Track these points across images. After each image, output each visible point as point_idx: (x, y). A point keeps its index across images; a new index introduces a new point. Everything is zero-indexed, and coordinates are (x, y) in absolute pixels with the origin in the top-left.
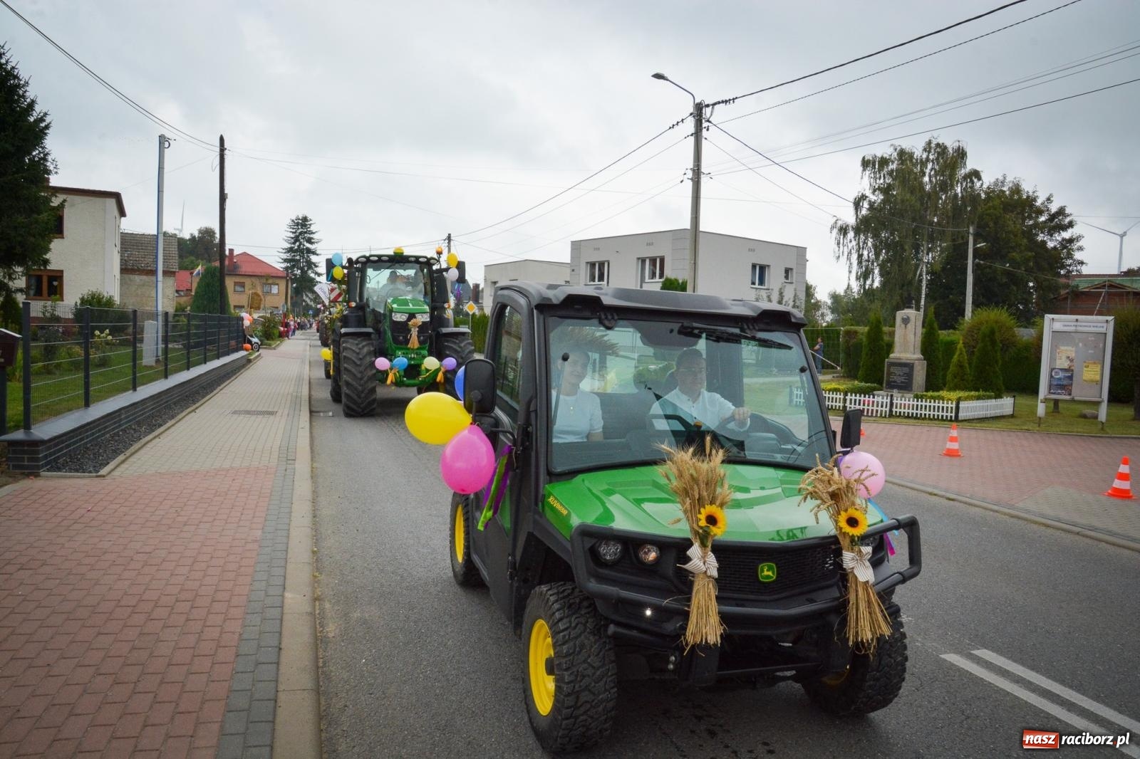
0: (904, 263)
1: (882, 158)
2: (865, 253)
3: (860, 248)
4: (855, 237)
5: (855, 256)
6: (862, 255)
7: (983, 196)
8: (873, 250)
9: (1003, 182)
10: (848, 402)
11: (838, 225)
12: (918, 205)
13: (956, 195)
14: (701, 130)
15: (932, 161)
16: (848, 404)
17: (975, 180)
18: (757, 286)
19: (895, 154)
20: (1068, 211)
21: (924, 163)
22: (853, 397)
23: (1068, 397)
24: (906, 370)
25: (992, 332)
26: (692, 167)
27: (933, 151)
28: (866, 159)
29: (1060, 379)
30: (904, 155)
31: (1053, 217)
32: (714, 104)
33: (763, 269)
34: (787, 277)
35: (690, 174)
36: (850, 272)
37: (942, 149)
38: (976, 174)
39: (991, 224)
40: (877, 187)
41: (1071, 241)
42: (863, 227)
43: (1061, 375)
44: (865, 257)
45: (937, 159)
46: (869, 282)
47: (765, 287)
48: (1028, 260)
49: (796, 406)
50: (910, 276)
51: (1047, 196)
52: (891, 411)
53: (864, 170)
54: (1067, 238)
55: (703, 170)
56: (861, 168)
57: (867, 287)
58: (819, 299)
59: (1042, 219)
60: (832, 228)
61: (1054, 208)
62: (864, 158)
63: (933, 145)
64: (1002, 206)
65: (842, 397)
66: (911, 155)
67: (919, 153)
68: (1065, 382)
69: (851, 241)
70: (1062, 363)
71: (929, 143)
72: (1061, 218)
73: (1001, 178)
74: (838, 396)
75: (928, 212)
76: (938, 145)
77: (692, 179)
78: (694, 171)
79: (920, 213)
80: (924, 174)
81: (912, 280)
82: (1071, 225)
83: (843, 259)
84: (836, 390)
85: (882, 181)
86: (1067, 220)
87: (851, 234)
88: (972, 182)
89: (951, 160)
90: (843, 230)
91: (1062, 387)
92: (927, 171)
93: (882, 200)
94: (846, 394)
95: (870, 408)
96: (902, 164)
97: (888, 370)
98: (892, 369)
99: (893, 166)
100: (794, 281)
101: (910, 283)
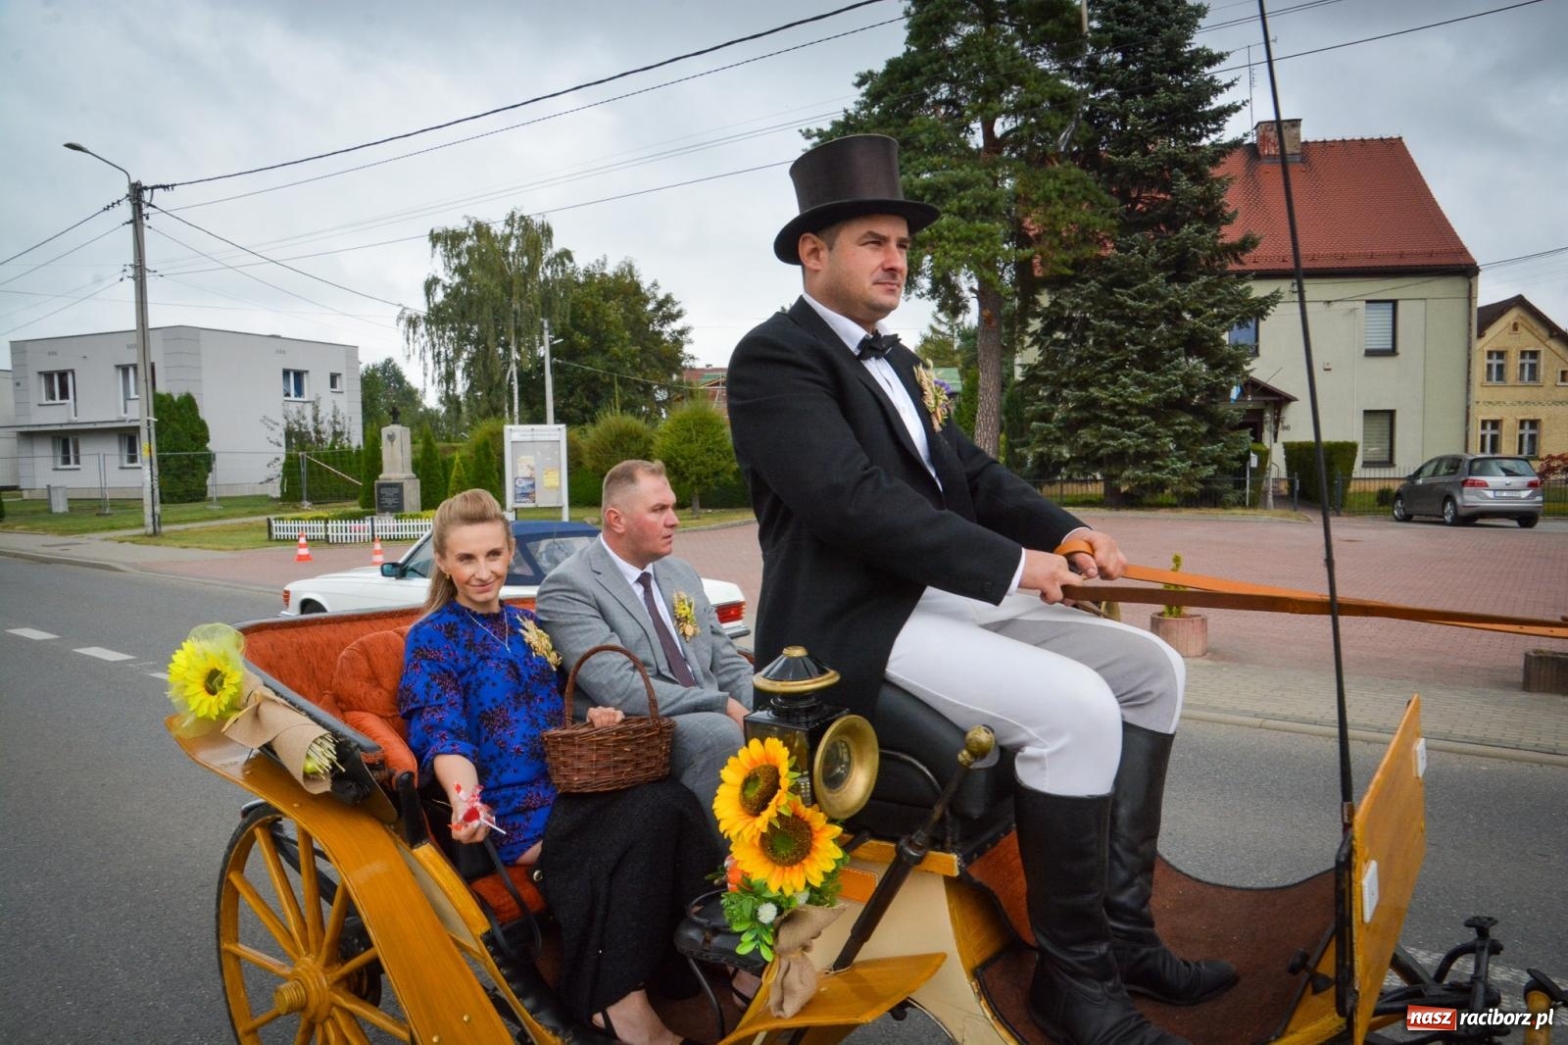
0: (488, 362)
1: (454, 231)
2: (443, 349)
3: (434, 346)
4: (427, 330)
5: (429, 355)
6: (439, 353)
7: (581, 279)
8: (451, 347)
9: (604, 264)
10: (330, 530)
11: (406, 316)
12: (498, 291)
13: (546, 279)
14: (141, 217)
15: (516, 237)
16: (330, 533)
17: (567, 262)
18: (292, 398)
19: (471, 230)
20: (675, 298)
21: (507, 239)
22: (335, 525)
23: (532, 505)
24: (396, 491)
25: (486, 444)
26: (132, 262)
27: (516, 225)
28: (435, 232)
29: (523, 488)
30: (481, 230)
31: (661, 305)
32: (153, 188)
33: (299, 375)
34: (333, 385)
35: (131, 272)
36: (425, 375)
37: (526, 223)
38: (566, 255)
39: (588, 314)
40: (453, 267)
41: (682, 332)
42: (437, 317)
43: (524, 483)
44: (442, 356)
45: (522, 236)
46: (452, 387)
47: (305, 399)
48: (634, 356)
49: (277, 540)
50: (497, 378)
51: (652, 281)
52: (373, 535)
53: (434, 246)
54: (679, 329)
55: (148, 267)
56: (430, 244)
57: (451, 393)
58: (428, 407)
59: (650, 307)
60: (399, 319)
61: (661, 296)
62: (432, 231)
63: (517, 218)
64: (602, 292)
65: (323, 525)
66: (489, 229)
67: (499, 228)
68: (529, 491)
69: (423, 336)
70: (524, 472)
71: (512, 216)
72: (669, 305)
73: (601, 259)
74: (319, 525)
75: (513, 301)
76: (522, 218)
77: (134, 278)
78: (136, 267)
79: (502, 300)
80: (506, 254)
81: (500, 382)
82: (679, 314)
83: (415, 358)
84: (317, 519)
85: (456, 261)
86: (675, 310)
87: (422, 329)
88: (563, 264)
89: (535, 237)
90: (413, 323)
91: (526, 495)
92: (512, 249)
93: (457, 284)
94: (327, 522)
95: (357, 534)
96: (479, 241)
97: (379, 493)
98: (383, 490)
99: (469, 243)
100: (345, 389)
101: (499, 385)
